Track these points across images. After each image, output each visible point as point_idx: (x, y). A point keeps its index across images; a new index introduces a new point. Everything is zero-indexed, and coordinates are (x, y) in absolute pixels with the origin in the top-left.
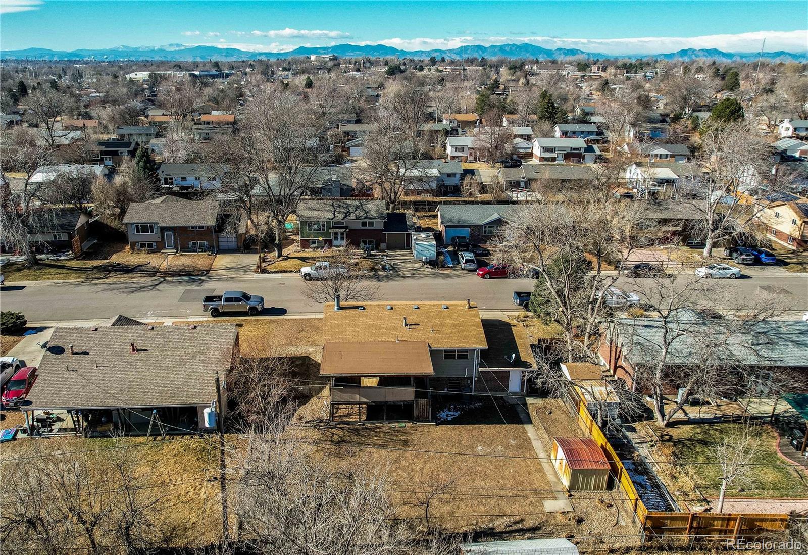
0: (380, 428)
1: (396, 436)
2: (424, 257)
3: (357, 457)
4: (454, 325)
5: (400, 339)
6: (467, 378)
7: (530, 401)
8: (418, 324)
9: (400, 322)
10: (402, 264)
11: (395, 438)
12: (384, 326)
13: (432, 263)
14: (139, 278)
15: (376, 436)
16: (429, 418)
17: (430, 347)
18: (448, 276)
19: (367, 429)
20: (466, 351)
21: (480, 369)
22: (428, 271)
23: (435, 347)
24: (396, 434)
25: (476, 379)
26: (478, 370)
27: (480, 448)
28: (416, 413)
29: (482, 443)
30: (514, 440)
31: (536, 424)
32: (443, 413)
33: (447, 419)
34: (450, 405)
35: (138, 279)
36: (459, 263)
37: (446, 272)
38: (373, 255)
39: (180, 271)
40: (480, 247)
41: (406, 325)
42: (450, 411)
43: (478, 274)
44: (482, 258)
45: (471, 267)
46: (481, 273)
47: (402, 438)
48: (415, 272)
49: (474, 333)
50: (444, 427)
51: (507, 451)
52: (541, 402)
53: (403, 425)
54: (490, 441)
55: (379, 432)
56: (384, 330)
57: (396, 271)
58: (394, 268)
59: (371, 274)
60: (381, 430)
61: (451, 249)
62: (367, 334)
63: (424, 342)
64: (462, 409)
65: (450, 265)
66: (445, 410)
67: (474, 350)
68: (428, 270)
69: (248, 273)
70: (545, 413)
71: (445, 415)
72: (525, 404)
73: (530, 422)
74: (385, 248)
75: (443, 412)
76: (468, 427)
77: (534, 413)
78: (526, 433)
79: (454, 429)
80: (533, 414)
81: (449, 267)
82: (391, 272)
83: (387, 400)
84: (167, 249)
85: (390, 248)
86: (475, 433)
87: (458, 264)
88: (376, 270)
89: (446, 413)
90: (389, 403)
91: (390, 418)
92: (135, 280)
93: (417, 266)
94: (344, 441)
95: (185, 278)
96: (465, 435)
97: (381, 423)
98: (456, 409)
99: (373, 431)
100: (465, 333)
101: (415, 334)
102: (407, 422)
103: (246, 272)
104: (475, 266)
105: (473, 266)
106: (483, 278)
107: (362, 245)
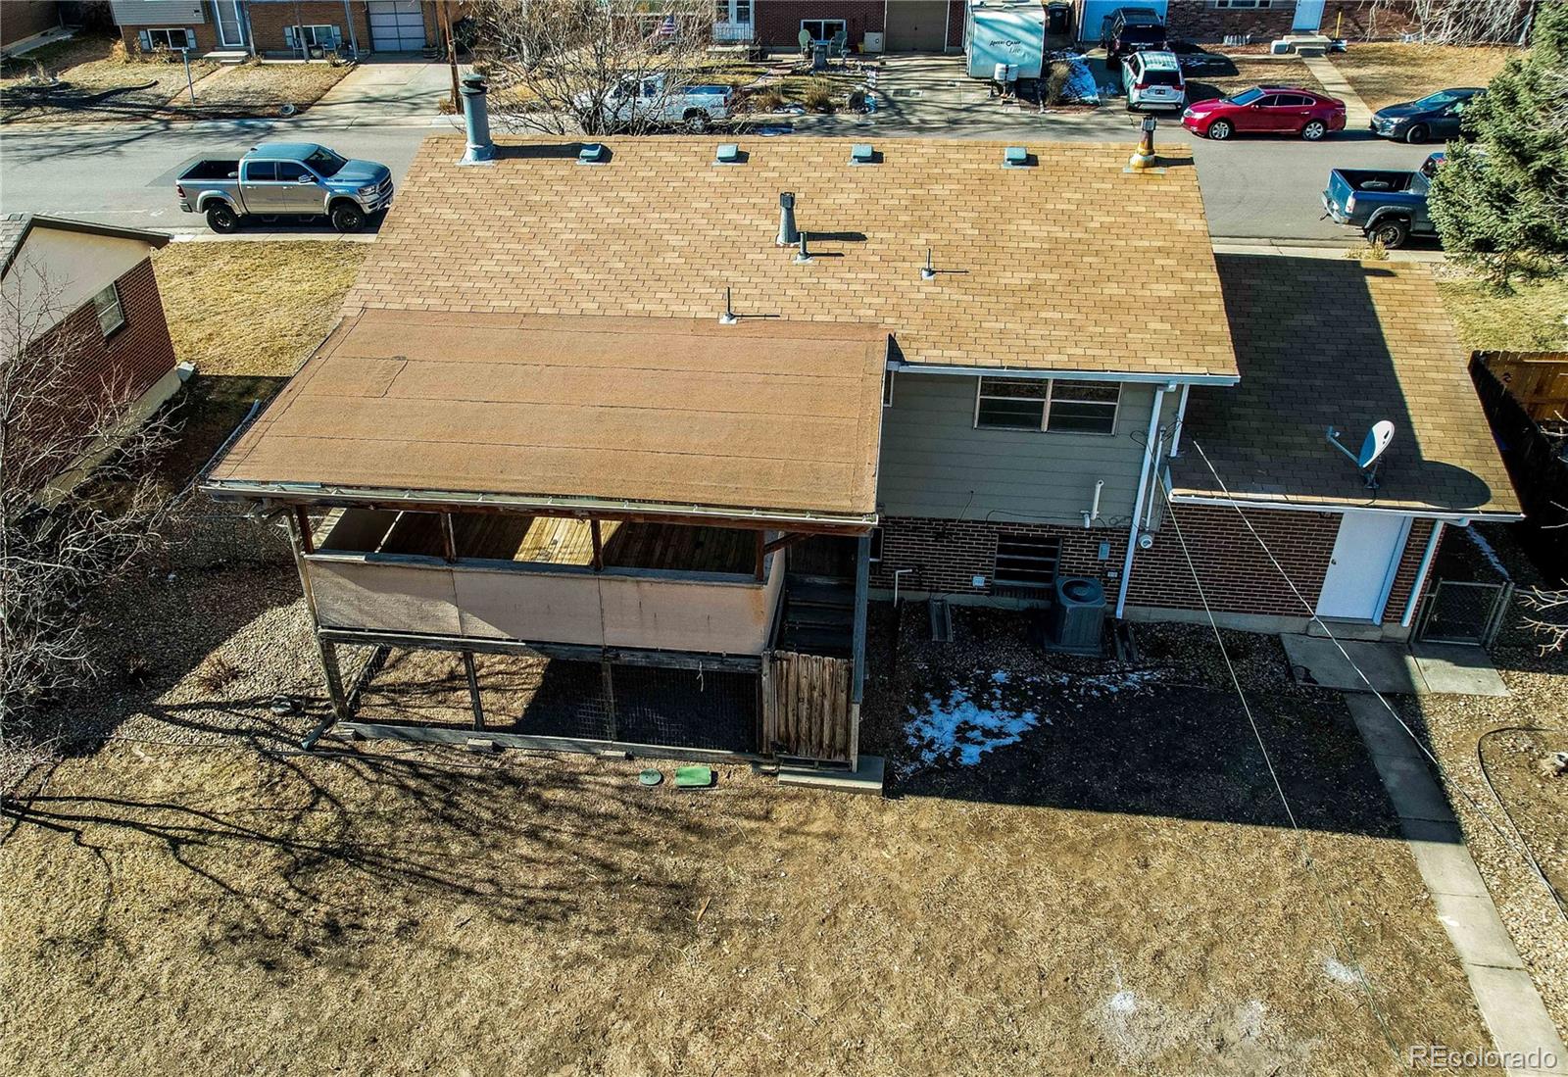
0: (571, 782)
1: (646, 844)
2: (999, 67)
3: (363, 981)
4: (1056, 246)
5: (739, 305)
6: (1100, 533)
7: (1433, 676)
8: (858, 237)
9: (766, 224)
10: (925, 95)
11: (627, 858)
12: (674, 240)
13: (1026, 89)
14: (97, 125)
15: (533, 834)
16: (845, 751)
17: (894, 353)
18: (1077, 130)
19: (506, 779)
20: (1110, 390)
21: (1175, 495)
22: (1007, 115)
23: (926, 353)
24: (647, 830)
25: (1147, 541)
26: (1161, 493)
27: (1123, 1002)
28: (772, 720)
29: (1143, 966)
30: (1349, 956)
31: (1488, 842)
32: (939, 717)
33: (957, 752)
34: (990, 669)
35: (91, 126)
36: (1122, 90)
37: (1072, 117)
38: (834, 67)
39: (227, 106)
40: (1199, 50)
41: (793, 235)
42: (982, 707)
43: (1189, 122)
44: (1205, 80)
45: (1162, 98)
46: (1199, 116)
47: (669, 862)
48: (964, 115)
49: (1163, 290)
50: (928, 811)
51: (1304, 1048)
52: (1502, 691)
53: (700, 773)
54: (1197, 950)
55: (563, 808)
56: (671, 258)
57: (899, 113)
58: (892, 104)
59: (812, 118)
60: (575, 798)
61: (1098, 54)
62: (579, 273)
63: (873, 326)
64: (1050, 698)
65: (1090, 98)
66: (958, 695)
67: (1152, 389)
68: (1010, 110)
69: (417, 113)
70: (1532, 766)
71: (950, 727)
72: (1406, 699)
73: (1450, 831)
74: (878, 47)
75: (944, 705)
76: (1067, 821)
77: (1468, 760)
78: (1429, 906)
79: (983, 831)
80: (1460, 769)
81: (1084, 103)
82: (881, 114)
83: (613, 637)
84: (225, 50)
85: (892, 49)
86: (1106, 873)
87: (1116, 96)
88: (830, 109)
89: (957, 717)
90: (625, 658)
91: (636, 732)
92: (86, 128)
93: (973, 97)
94: (350, 853)
95: (227, 125)
96: (1042, 878)
97: (587, 750)
98: (1016, 698)
99: (535, 799)
100: (1111, 289)
101: (833, 285)
102: (727, 761)
103: (416, 107)
104: (1180, 96)
105: (1172, 96)
106: (1207, 136)
107: (804, 36)
